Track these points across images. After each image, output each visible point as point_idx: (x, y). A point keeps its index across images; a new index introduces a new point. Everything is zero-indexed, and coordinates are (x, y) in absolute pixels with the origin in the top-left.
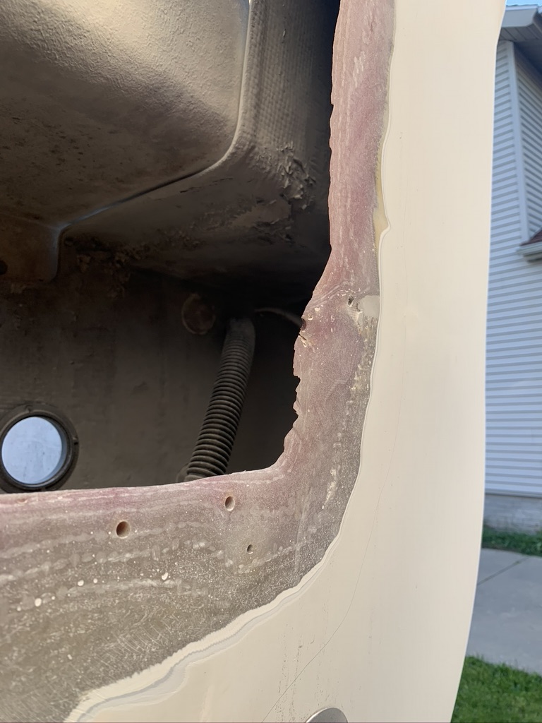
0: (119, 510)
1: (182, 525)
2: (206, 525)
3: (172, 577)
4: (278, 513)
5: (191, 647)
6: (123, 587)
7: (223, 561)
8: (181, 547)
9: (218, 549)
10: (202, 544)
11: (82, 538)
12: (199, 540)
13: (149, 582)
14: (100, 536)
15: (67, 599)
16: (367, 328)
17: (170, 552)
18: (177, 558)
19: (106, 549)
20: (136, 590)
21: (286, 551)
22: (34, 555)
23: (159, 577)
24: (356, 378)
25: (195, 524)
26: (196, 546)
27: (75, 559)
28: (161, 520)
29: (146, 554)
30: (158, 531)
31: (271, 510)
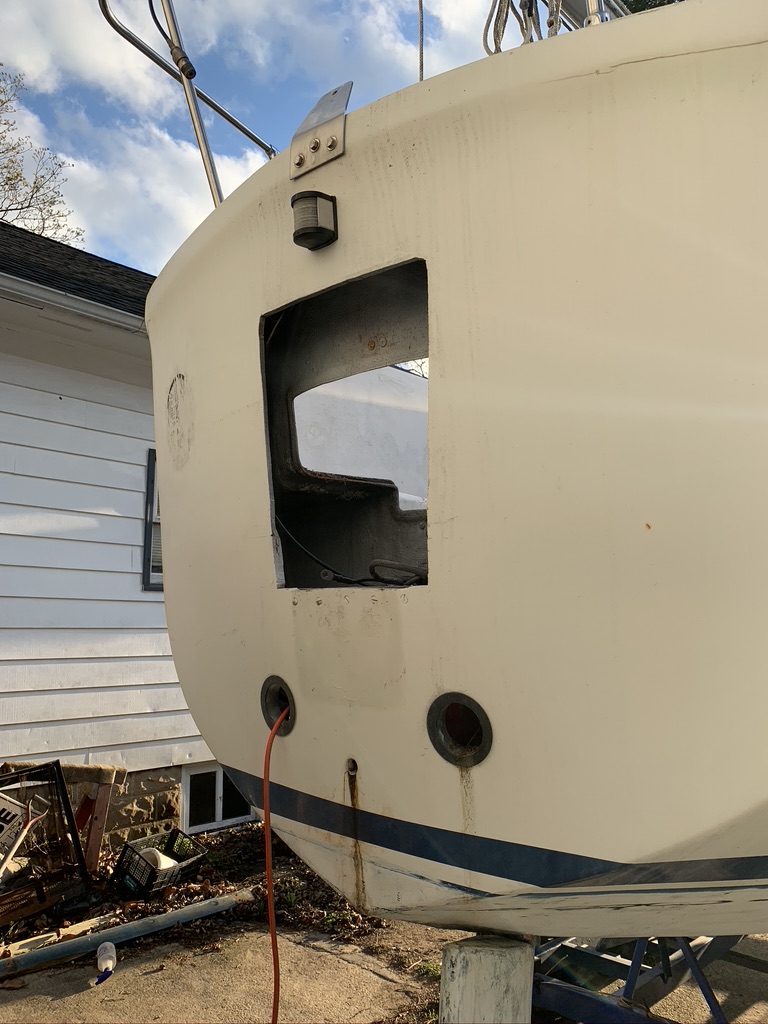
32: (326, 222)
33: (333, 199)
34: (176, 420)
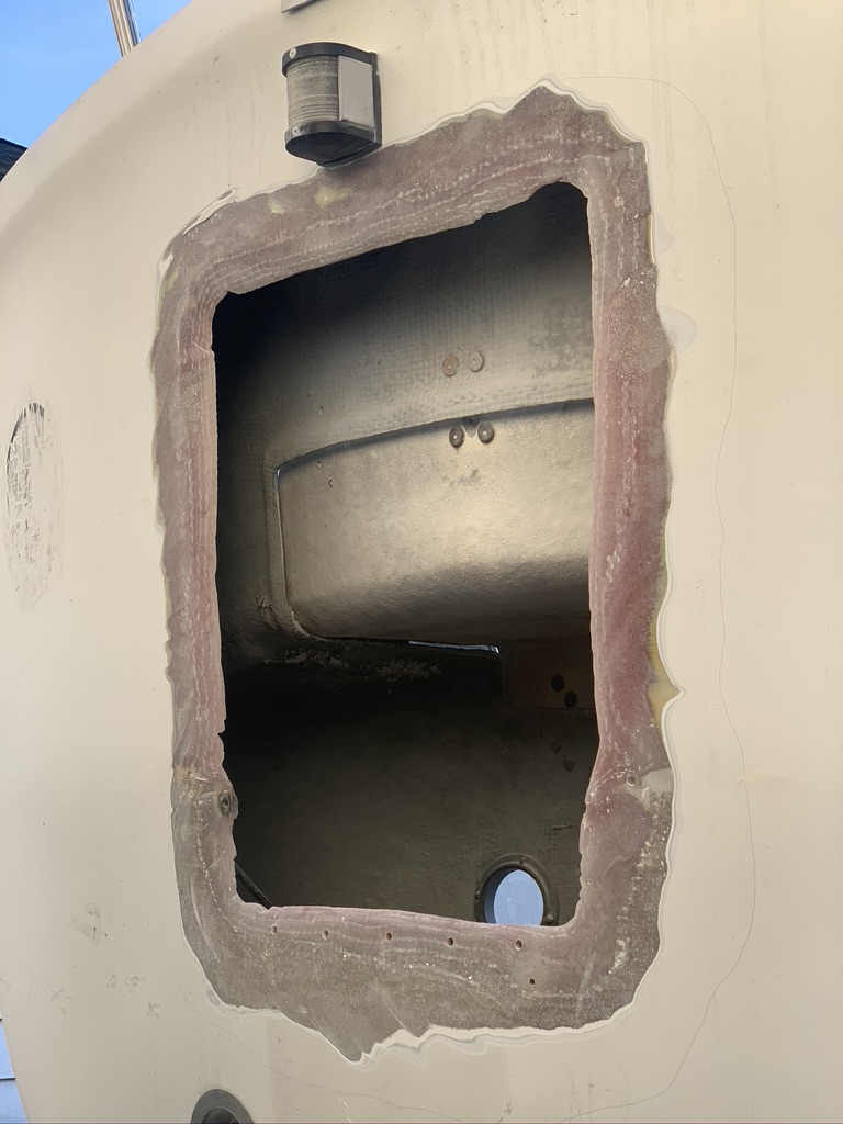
0: (450, 931)
1: (482, 950)
2: (498, 954)
3: (474, 979)
4: (559, 963)
5: (486, 1030)
6: (447, 974)
7: (509, 982)
8: (481, 962)
9: (505, 973)
10: (495, 966)
11: (430, 941)
12: (493, 962)
13: (460, 977)
14: (438, 942)
15: (422, 970)
16: (656, 804)
17: (473, 964)
18: (477, 969)
19: (441, 950)
20: (453, 979)
21: (568, 996)
22: (411, 942)
23: (467, 976)
24: (643, 855)
25: (492, 952)
26: (490, 966)
27: (426, 951)
28: (470, 943)
29: (460, 960)
30: (468, 948)
31: (552, 959)
32: (354, 112)
33: (371, 58)
34: (23, 502)
